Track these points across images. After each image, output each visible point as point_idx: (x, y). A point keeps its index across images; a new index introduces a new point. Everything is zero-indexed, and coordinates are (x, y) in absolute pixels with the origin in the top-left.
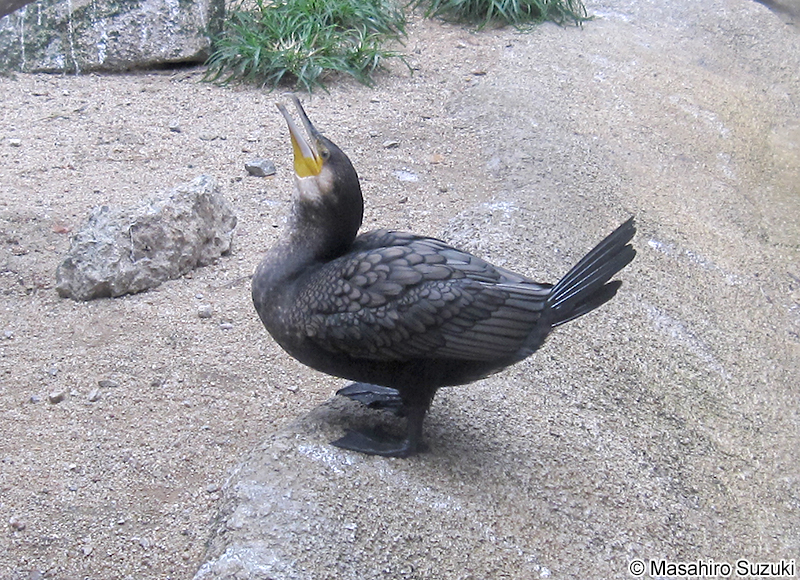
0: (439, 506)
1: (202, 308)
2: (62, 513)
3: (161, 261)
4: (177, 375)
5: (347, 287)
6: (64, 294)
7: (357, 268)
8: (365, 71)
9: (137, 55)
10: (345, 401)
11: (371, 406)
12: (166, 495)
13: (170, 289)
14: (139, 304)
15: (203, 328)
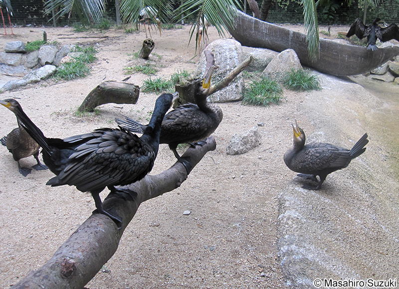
0: (326, 201)
1: (260, 157)
2: (244, 203)
3: (248, 146)
4: (258, 172)
5: (307, 156)
6: (228, 154)
7: (309, 152)
8: (277, 102)
9: (226, 99)
10: (300, 178)
11: (307, 179)
12: (265, 199)
13: (251, 152)
14: (245, 156)
15: (260, 161)
